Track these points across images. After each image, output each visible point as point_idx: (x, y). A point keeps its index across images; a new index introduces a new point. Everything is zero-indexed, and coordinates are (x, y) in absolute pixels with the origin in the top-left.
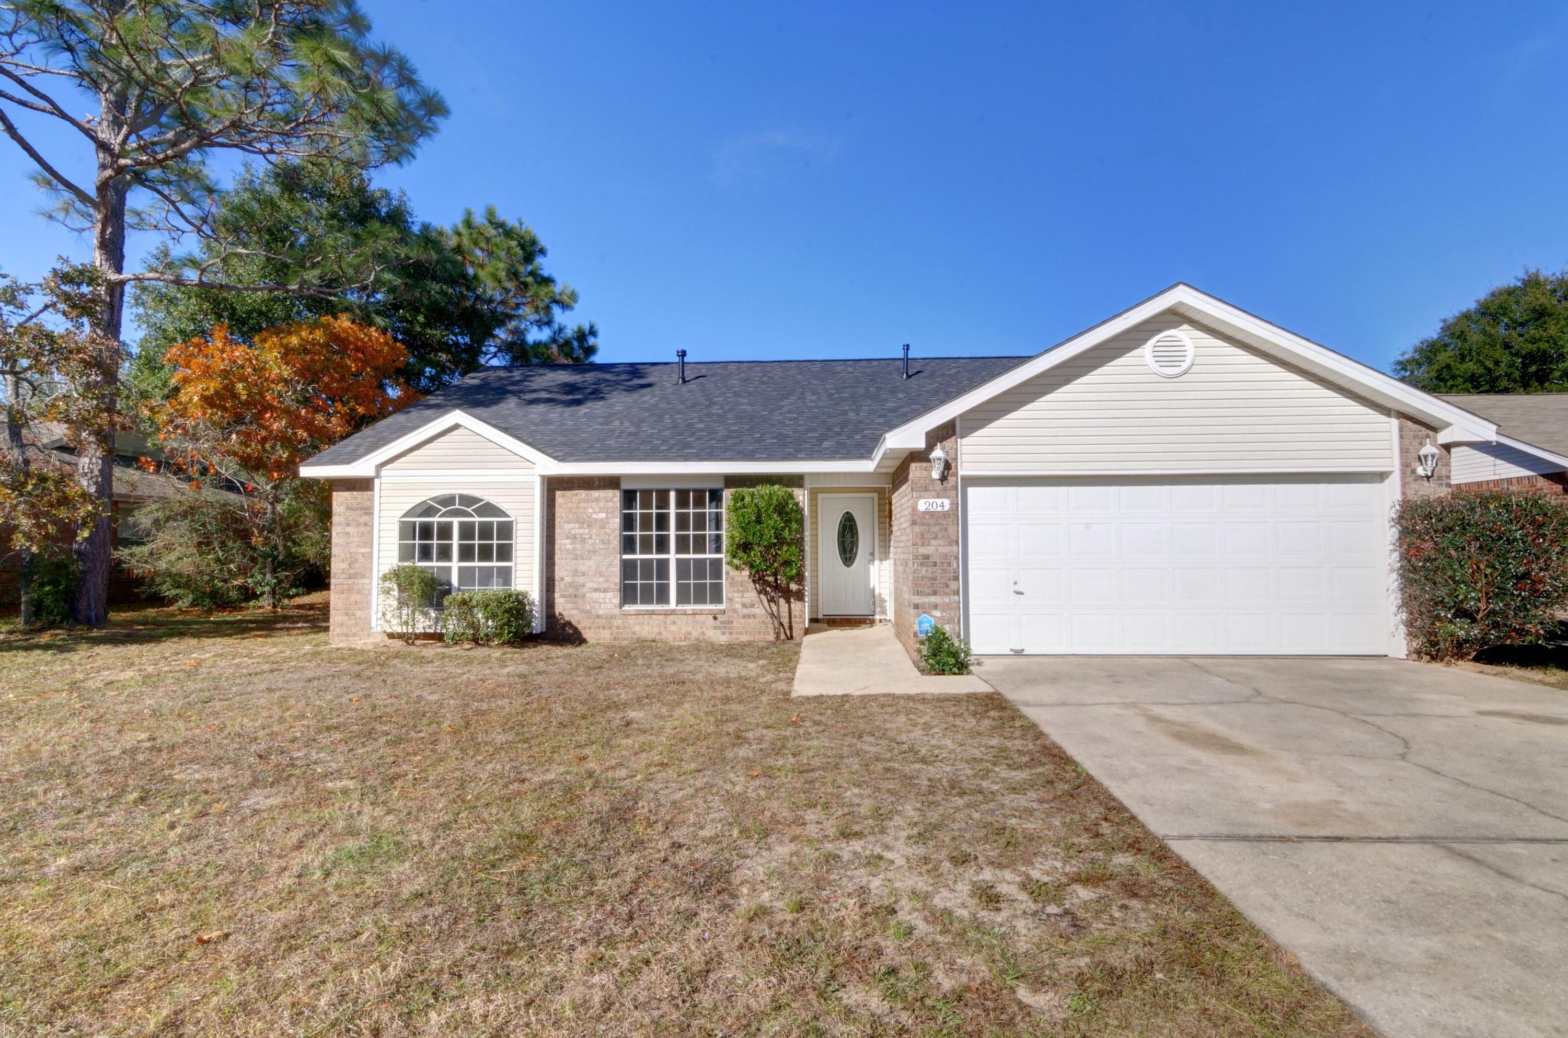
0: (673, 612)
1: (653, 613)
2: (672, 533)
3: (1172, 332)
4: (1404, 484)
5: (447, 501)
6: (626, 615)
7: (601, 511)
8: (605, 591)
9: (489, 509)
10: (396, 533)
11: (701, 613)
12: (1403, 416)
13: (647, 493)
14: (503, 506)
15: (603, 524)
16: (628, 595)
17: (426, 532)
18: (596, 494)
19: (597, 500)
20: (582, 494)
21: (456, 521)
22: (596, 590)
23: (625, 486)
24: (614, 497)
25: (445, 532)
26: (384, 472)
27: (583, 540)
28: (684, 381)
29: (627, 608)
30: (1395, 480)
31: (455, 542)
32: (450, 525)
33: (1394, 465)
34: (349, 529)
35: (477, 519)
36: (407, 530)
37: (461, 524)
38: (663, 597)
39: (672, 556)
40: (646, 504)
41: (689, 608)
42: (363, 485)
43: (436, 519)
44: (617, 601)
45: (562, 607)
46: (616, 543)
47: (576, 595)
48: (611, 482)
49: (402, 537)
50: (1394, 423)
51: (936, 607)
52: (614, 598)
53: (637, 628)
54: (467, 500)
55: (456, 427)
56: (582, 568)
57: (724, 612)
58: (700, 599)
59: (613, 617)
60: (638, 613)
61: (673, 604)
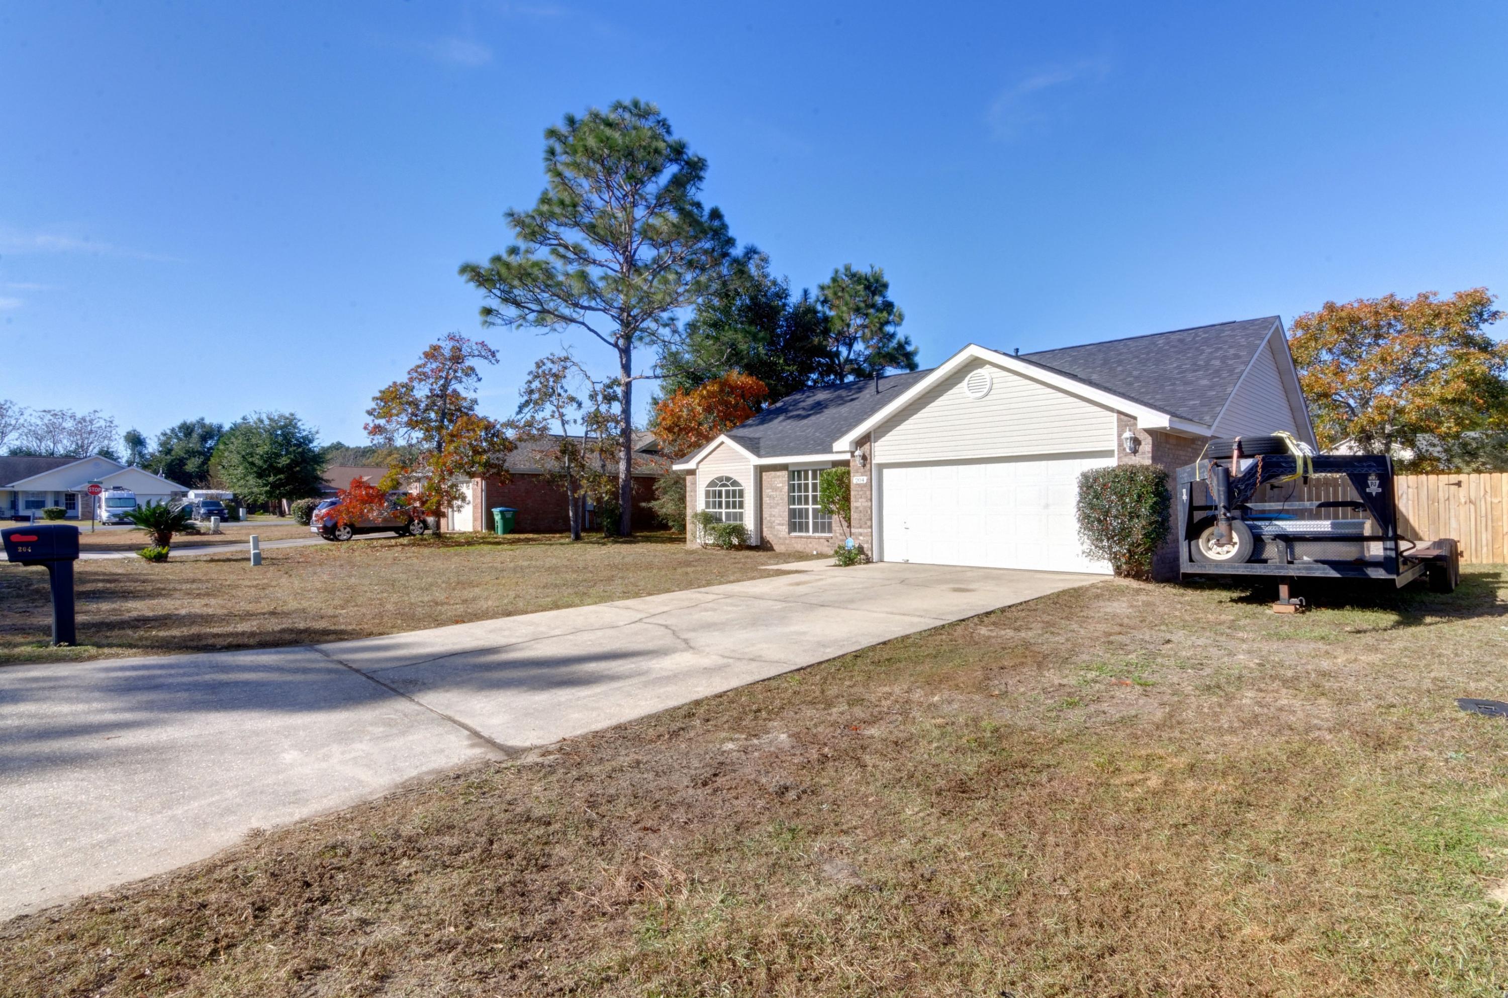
0: (809, 537)
1: (801, 537)
2: (810, 494)
3: (979, 371)
4: (1119, 458)
5: (721, 479)
6: (792, 538)
7: (781, 483)
8: (783, 525)
9: (735, 483)
10: (704, 495)
11: (822, 537)
12: (1120, 413)
13: (799, 472)
14: (740, 481)
15: (782, 490)
16: (792, 527)
17: (714, 494)
18: (779, 473)
19: (779, 477)
20: (773, 473)
21: (724, 489)
22: (779, 524)
23: (791, 469)
24: (786, 475)
25: (720, 494)
26: (700, 466)
27: (774, 498)
28: (878, 392)
29: (793, 534)
30: (1115, 455)
31: (724, 499)
32: (722, 491)
33: (1114, 446)
34: (691, 493)
35: (731, 488)
36: (708, 493)
37: (726, 490)
38: (807, 530)
39: (810, 507)
40: (799, 478)
41: (817, 535)
42: (692, 472)
43: (717, 488)
44: (787, 530)
45: (767, 533)
46: (787, 499)
47: (771, 527)
48: (785, 467)
49: (706, 497)
50: (1115, 415)
51: (861, 534)
52: (784, 529)
53: (795, 544)
54: (728, 479)
55: (722, 443)
56: (774, 513)
57: (832, 538)
58: (823, 531)
59: (786, 539)
60: (796, 537)
61: (811, 533)
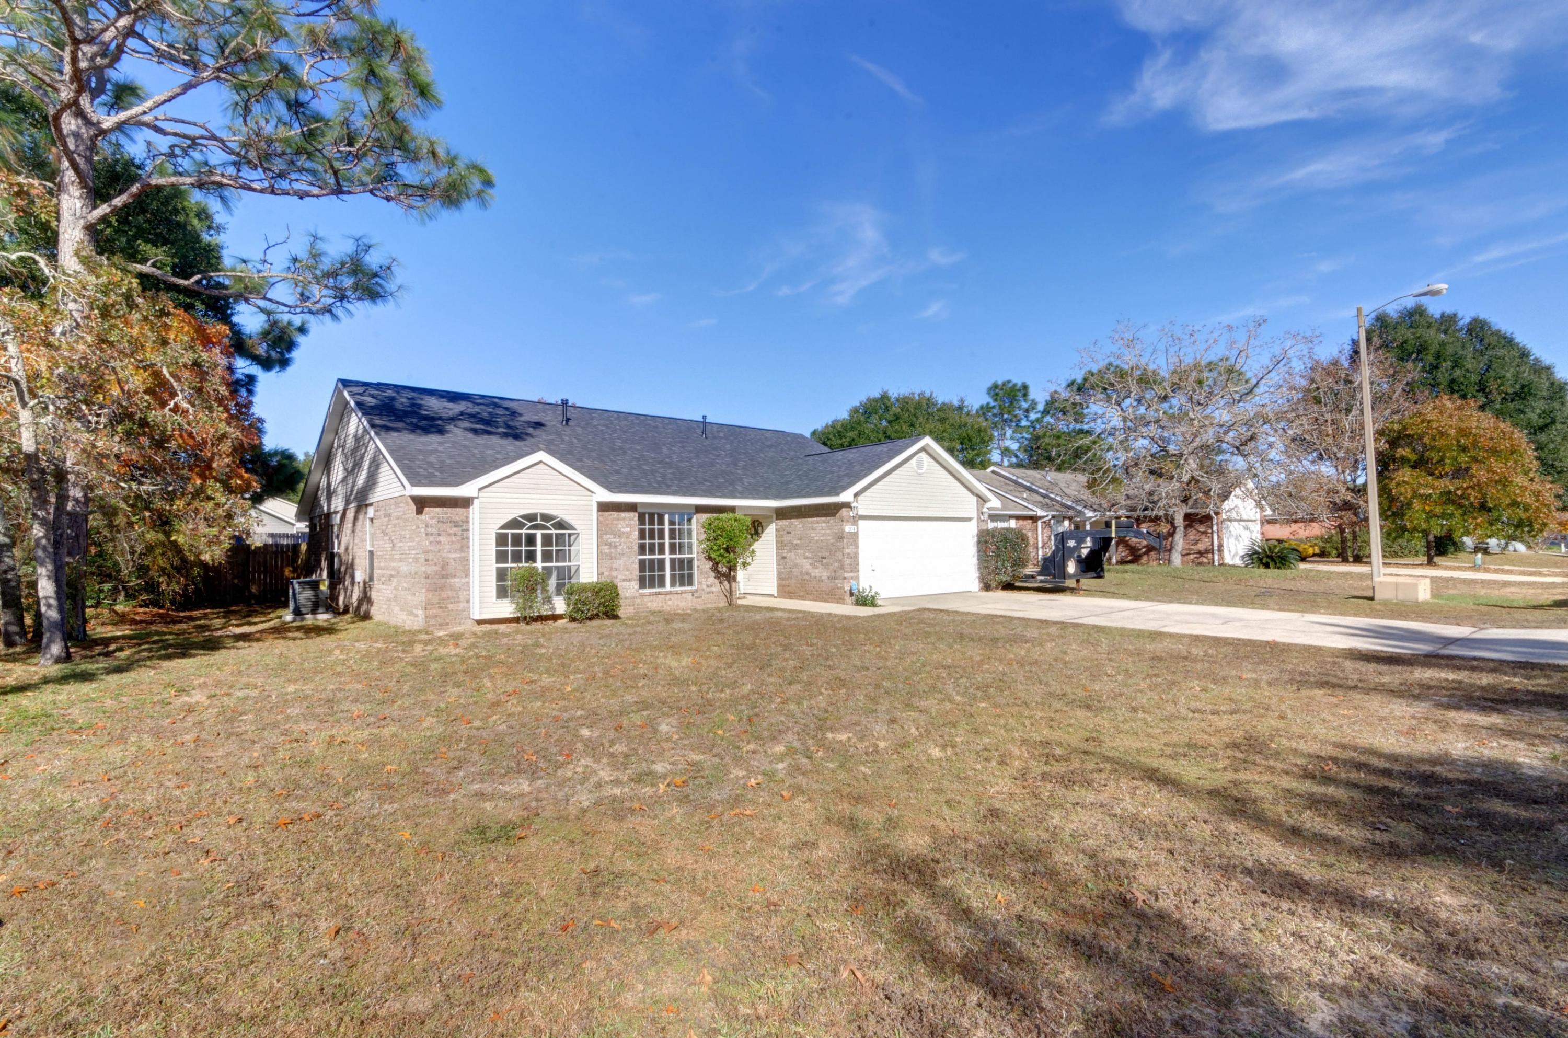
0: (670, 593)
1: (659, 593)
2: (667, 541)
3: (920, 454)
4: (978, 524)
5: (531, 517)
6: (642, 596)
7: (627, 526)
8: (630, 580)
9: (562, 524)
10: (494, 542)
11: (685, 592)
12: (978, 496)
13: (652, 515)
14: (571, 522)
15: (628, 535)
16: (642, 583)
17: (517, 540)
18: (623, 515)
19: (624, 519)
20: (615, 514)
21: (539, 534)
22: (624, 580)
23: (640, 510)
24: (634, 516)
25: (531, 540)
26: (483, 495)
27: (616, 547)
28: (566, 423)
29: (642, 591)
30: (974, 522)
31: (539, 548)
32: (534, 536)
33: (974, 514)
34: (441, 539)
35: (554, 532)
36: (501, 540)
37: (543, 535)
38: (662, 583)
39: (667, 556)
40: (652, 522)
41: (679, 589)
43: (524, 531)
44: (637, 587)
46: (636, 548)
48: (632, 507)
49: (498, 545)
50: (975, 498)
51: (852, 578)
52: (635, 585)
53: (649, 604)
54: (546, 517)
55: (540, 463)
56: (614, 566)
57: (697, 591)
58: (683, 583)
59: (635, 598)
60: (651, 595)
61: (668, 587)
